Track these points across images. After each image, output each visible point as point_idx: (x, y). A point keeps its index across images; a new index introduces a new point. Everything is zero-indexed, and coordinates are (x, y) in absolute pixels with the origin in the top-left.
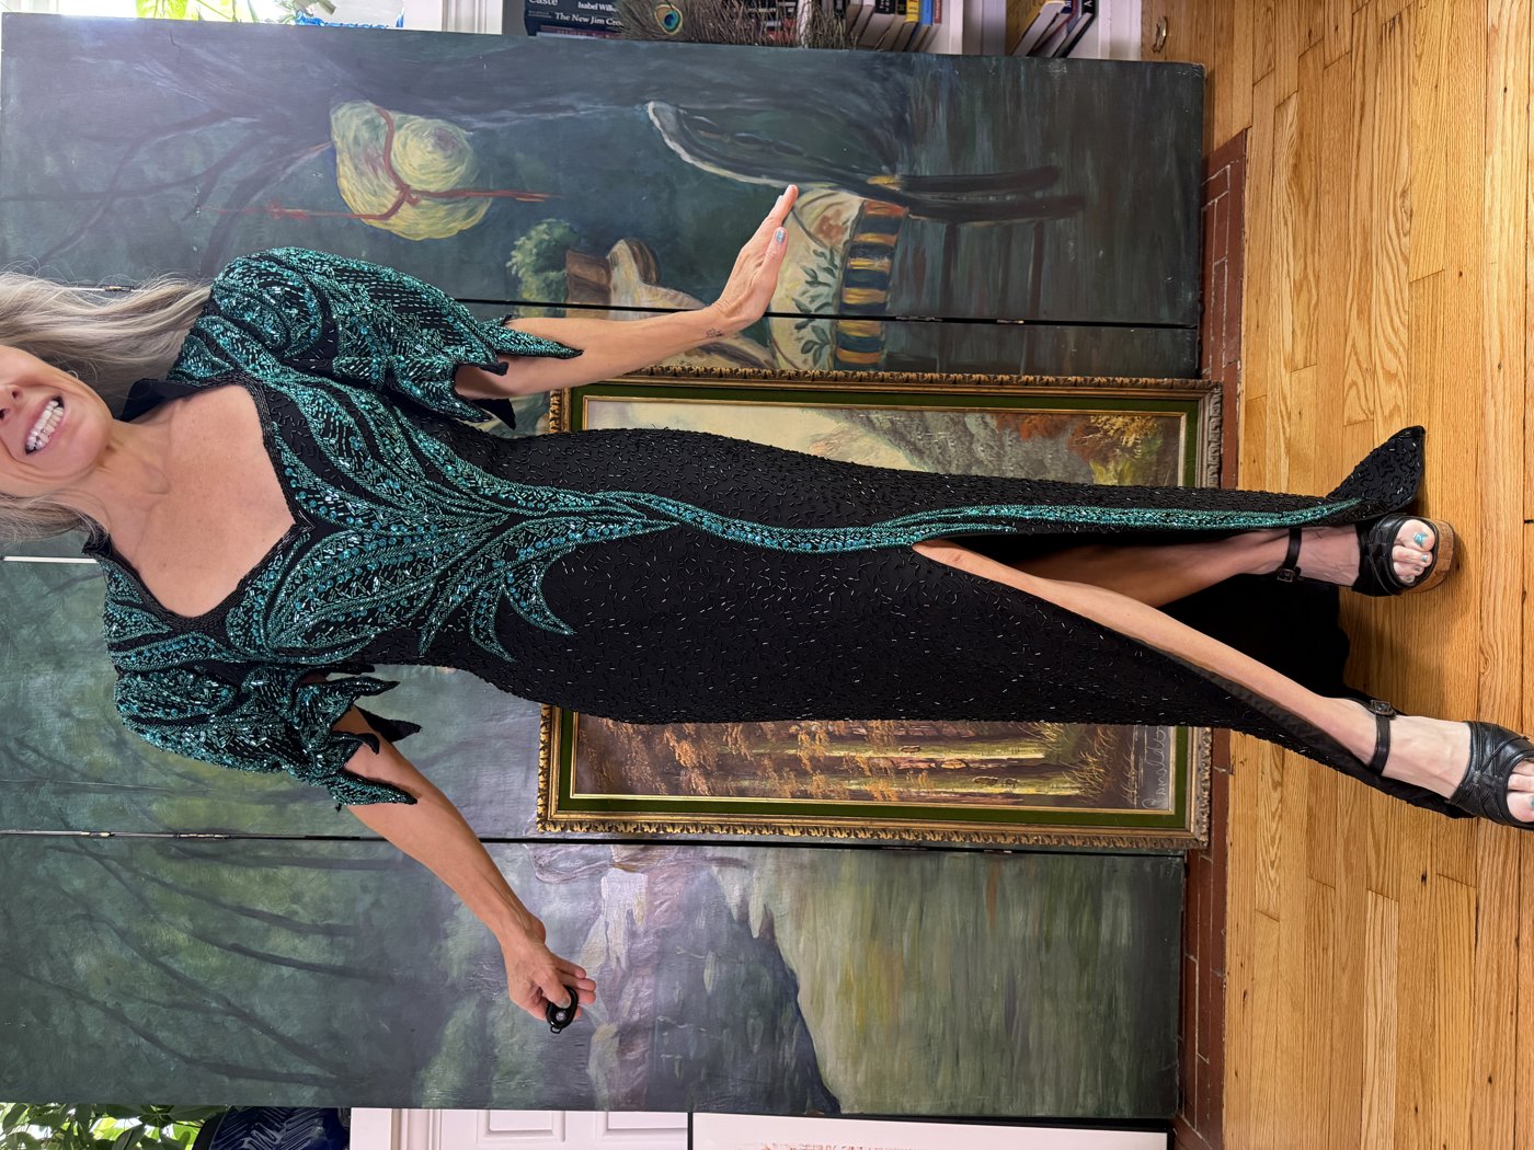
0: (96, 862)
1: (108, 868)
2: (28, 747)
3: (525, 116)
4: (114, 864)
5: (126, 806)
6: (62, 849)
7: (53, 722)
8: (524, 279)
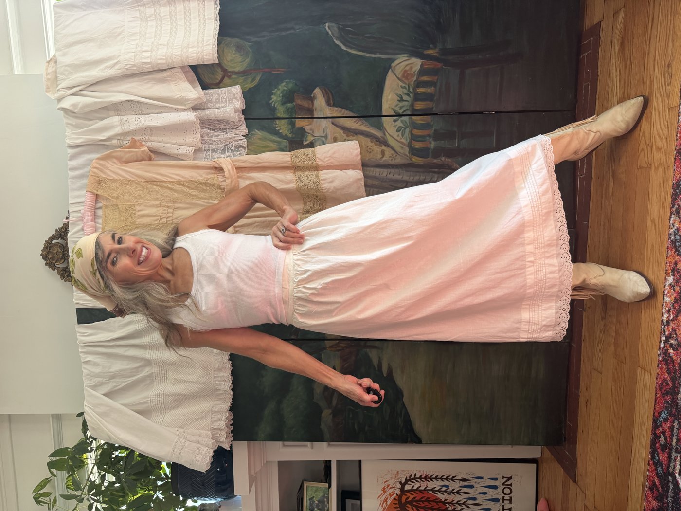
3: (273, 34)
8: (277, 108)
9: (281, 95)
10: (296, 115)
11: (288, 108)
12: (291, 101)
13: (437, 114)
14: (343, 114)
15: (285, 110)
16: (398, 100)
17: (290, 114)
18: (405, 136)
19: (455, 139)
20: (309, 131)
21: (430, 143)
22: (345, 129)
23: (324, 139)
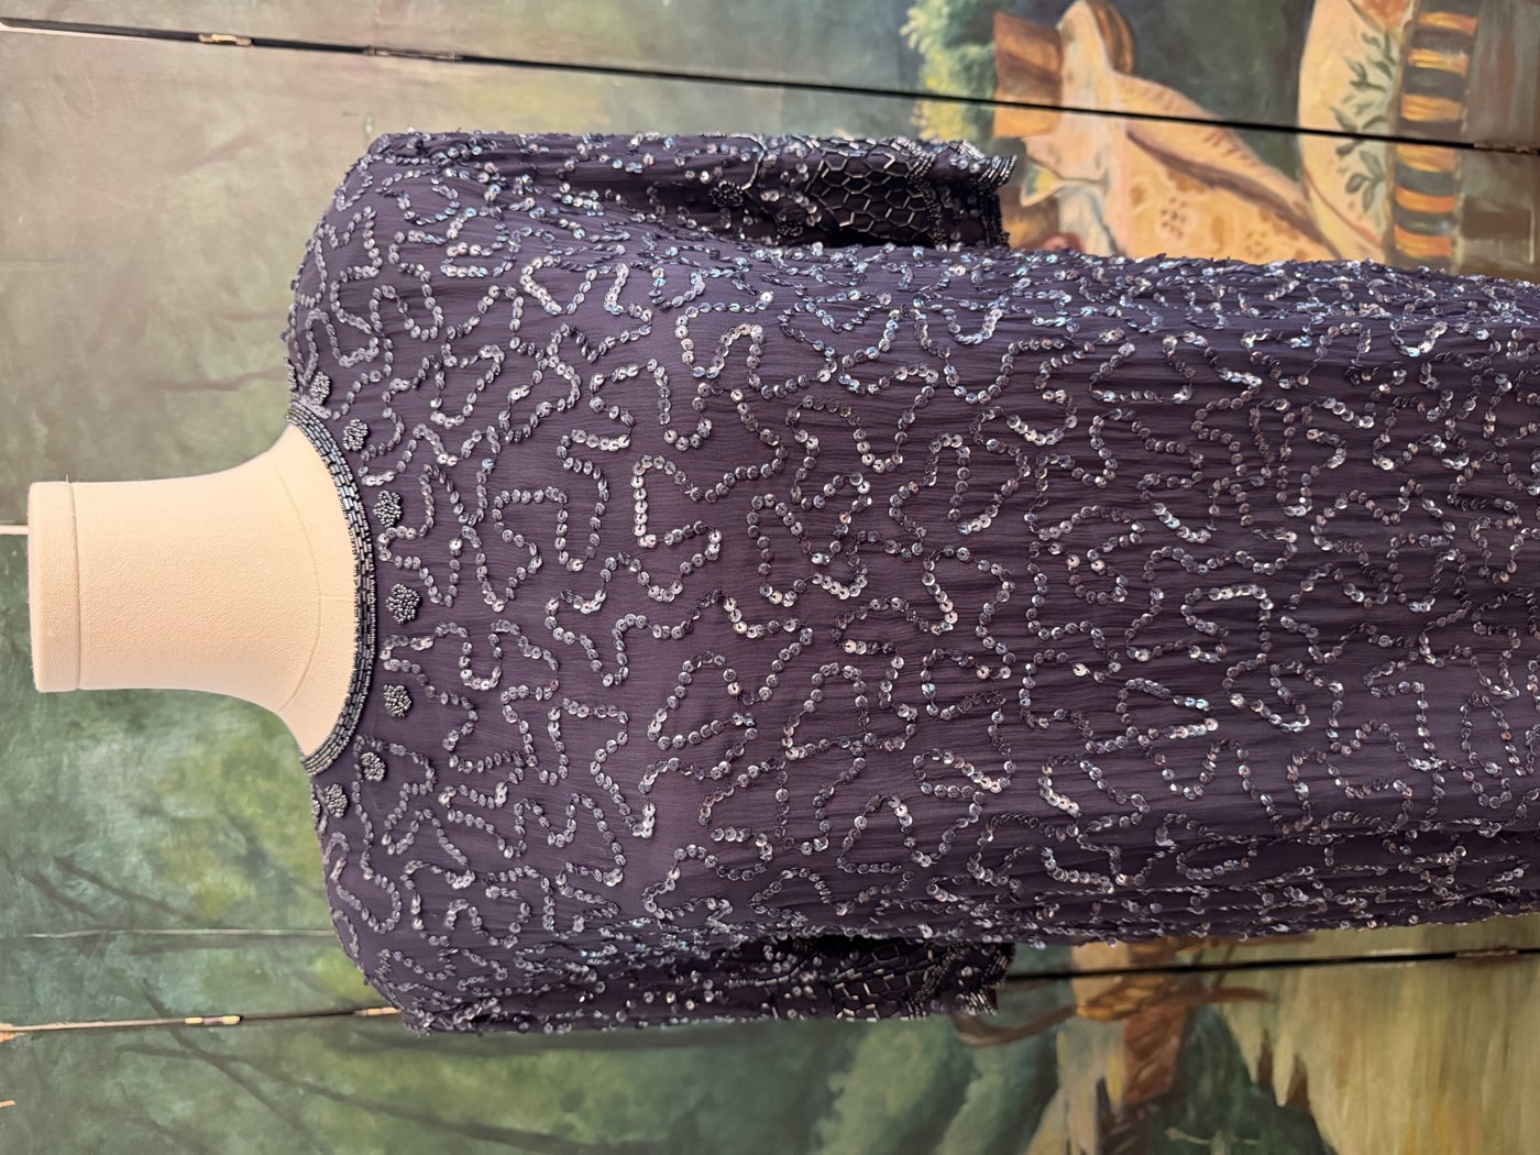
0: (212, 1071)
1: (236, 1078)
2: (81, 873)
4: (247, 1070)
5: (268, 967)
6: (148, 1050)
7: (126, 826)
8: (929, 56)
9: (946, 10)
10: (995, 87)
11: (967, 62)
12: (982, 35)
13: (1469, 146)
14: (1167, 108)
15: (958, 67)
16: (1355, 84)
17: (974, 86)
18: (1373, 208)
19: (1527, 237)
20: (1042, 156)
21: (1454, 243)
22: (1176, 164)
23: (1096, 191)
